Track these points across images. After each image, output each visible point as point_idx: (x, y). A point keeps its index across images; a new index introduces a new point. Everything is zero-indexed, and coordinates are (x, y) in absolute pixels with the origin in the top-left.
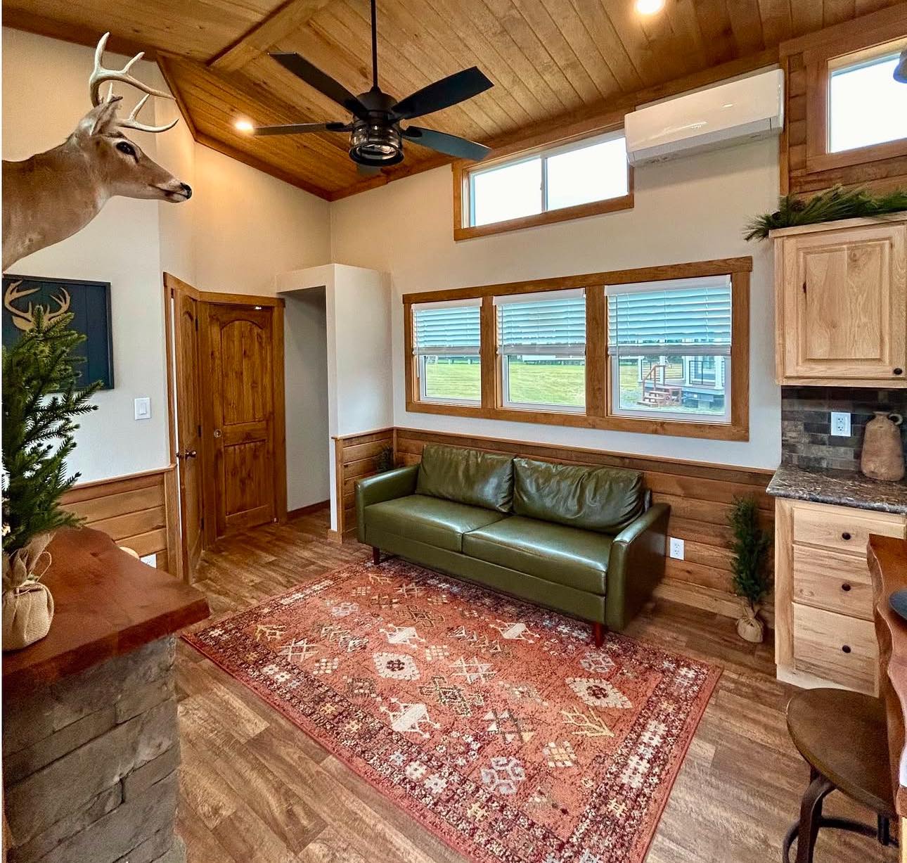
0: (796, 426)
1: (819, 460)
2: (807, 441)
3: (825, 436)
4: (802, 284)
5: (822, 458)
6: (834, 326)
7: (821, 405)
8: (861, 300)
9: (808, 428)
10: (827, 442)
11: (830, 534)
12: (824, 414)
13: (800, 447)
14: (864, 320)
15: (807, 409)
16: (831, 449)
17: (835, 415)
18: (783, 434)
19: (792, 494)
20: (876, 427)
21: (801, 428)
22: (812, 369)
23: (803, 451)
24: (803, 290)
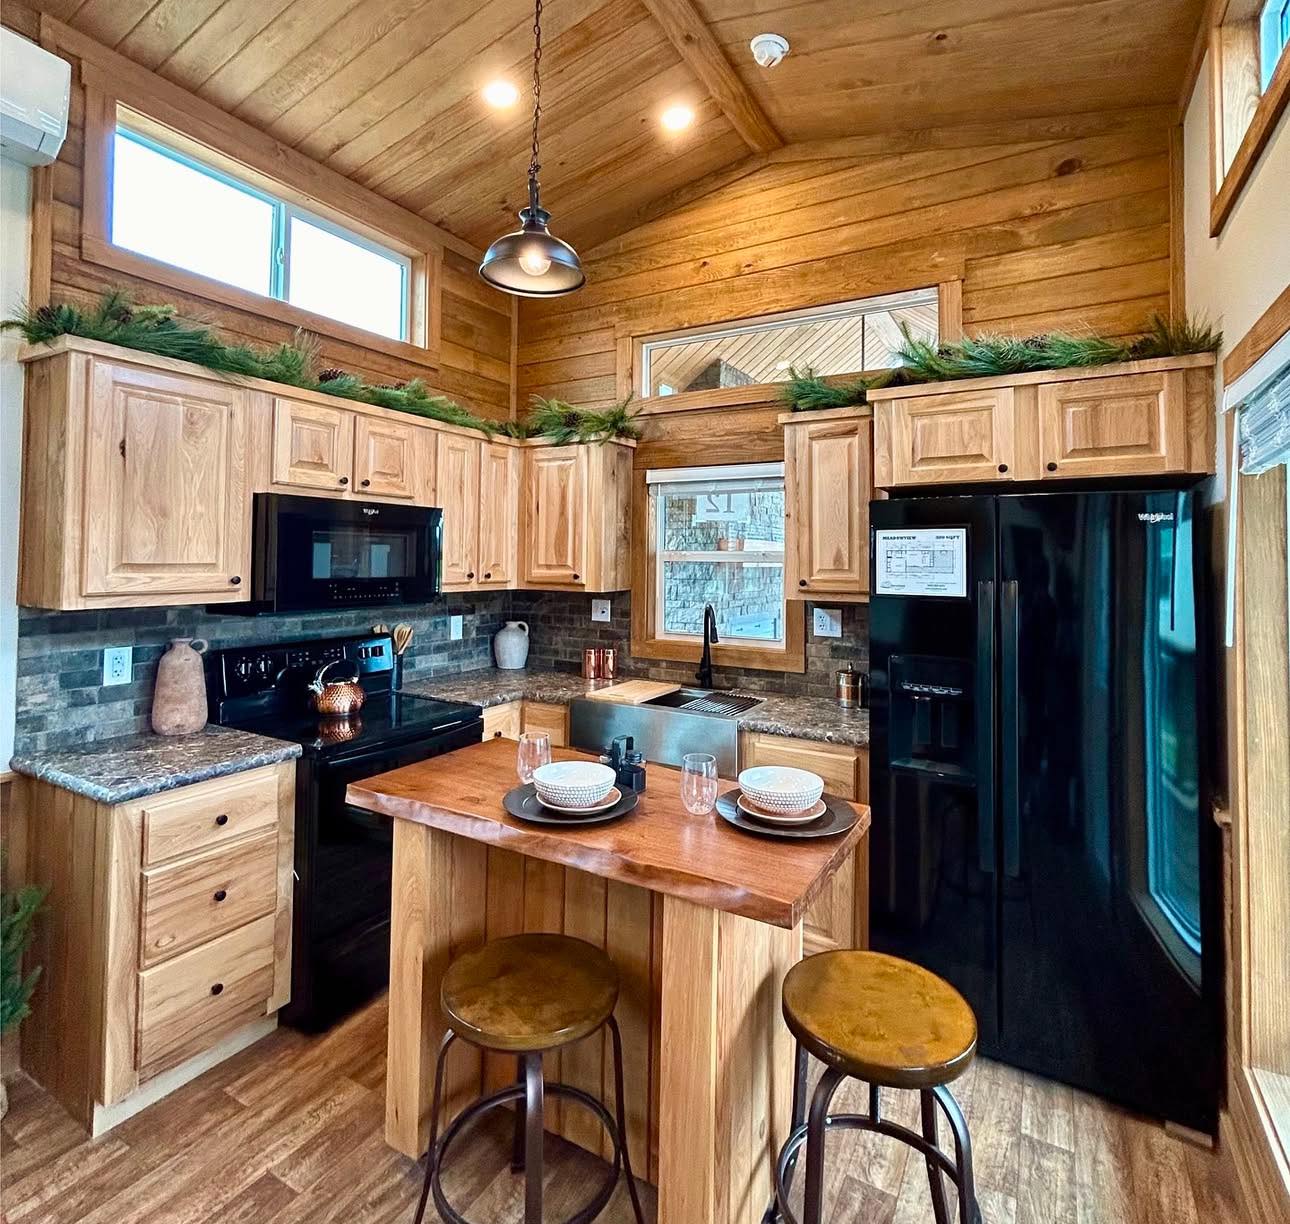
0: (45, 683)
1: (81, 732)
2: (65, 704)
3: (94, 690)
4: (119, 440)
5: (87, 728)
6: (164, 513)
7: (90, 640)
8: (197, 480)
9: (66, 682)
10: (96, 699)
11: (199, 827)
12: (93, 653)
13: (52, 718)
14: (200, 509)
15: (66, 649)
16: (103, 708)
17: (110, 653)
18: (19, 702)
19: (150, 785)
20: (182, 660)
21: (54, 683)
22: (130, 580)
23: (55, 724)
24: (119, 451)
